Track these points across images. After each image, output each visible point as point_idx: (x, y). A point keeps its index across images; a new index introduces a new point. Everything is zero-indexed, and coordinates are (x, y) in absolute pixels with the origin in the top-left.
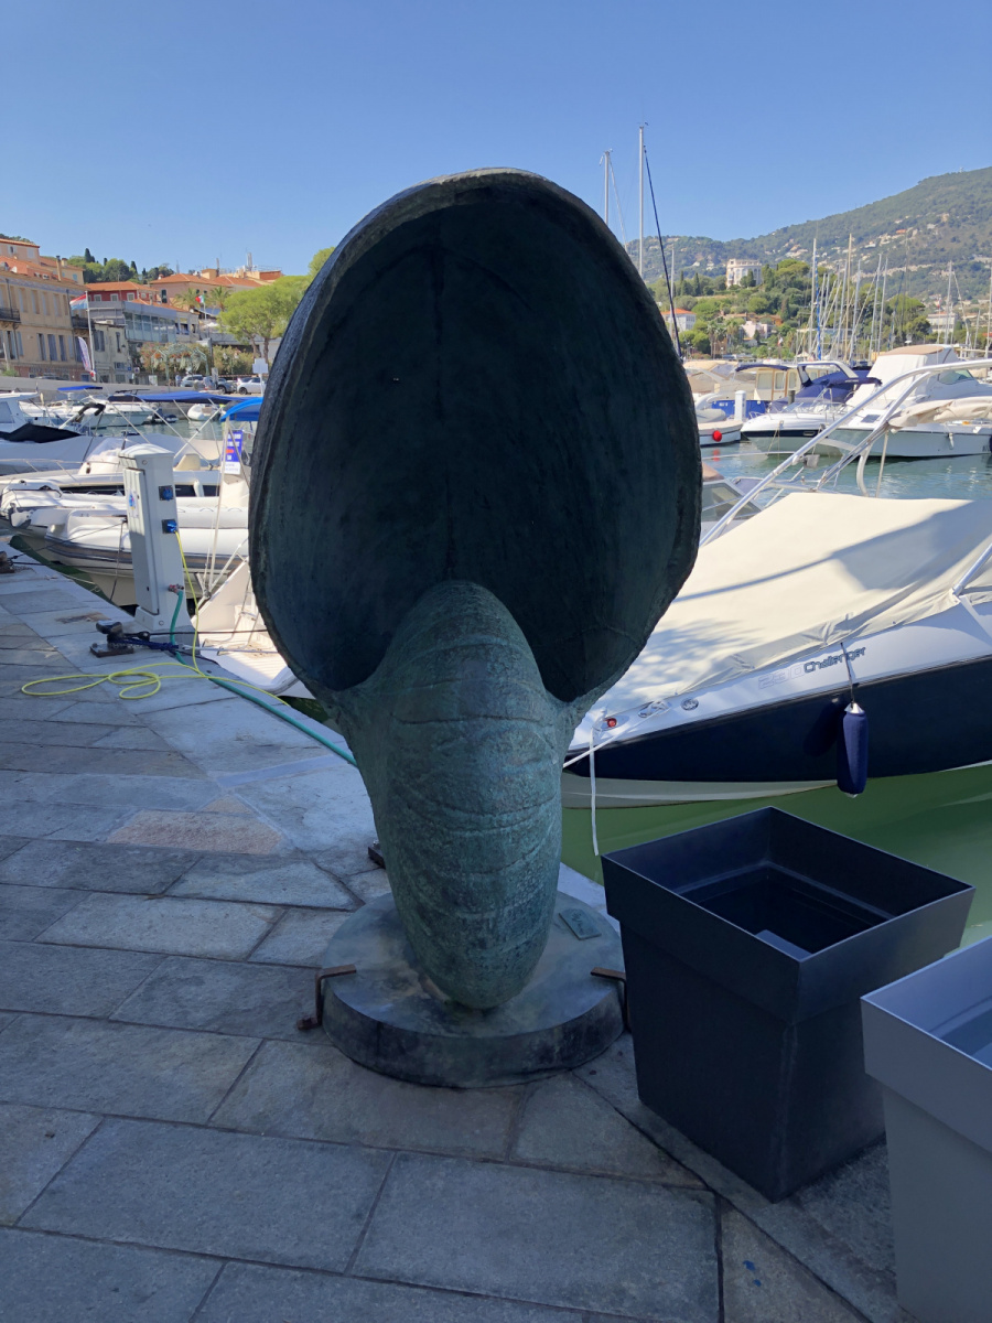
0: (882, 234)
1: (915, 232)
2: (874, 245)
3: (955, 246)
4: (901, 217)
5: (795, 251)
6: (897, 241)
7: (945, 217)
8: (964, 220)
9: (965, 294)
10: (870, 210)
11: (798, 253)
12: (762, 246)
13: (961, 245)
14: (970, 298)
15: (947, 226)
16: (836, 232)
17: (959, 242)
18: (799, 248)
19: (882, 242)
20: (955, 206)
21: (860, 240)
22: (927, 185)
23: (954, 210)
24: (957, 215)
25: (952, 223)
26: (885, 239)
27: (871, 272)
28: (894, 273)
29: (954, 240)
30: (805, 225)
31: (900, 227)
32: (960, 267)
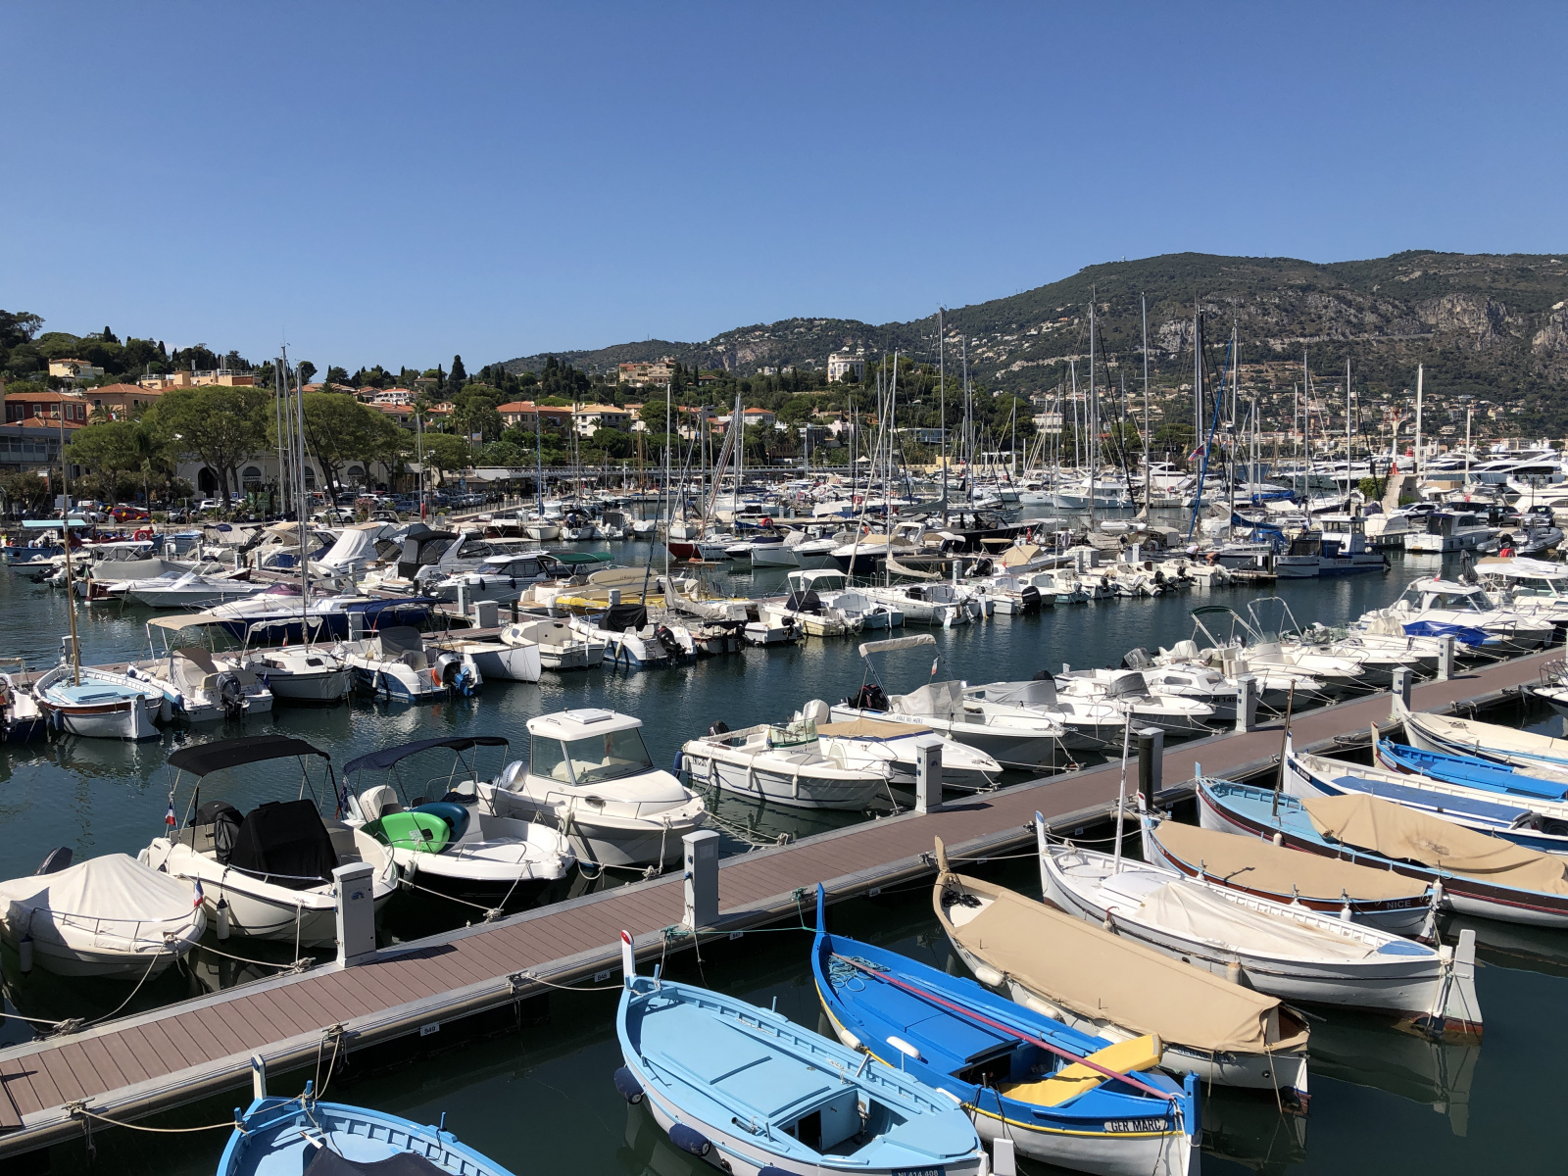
0: (1044, 321)
1: (1076, 321)
2: (1035, 333)
3: (1117, 336)
4: (1063, 305)
5: (954, 337)
6: (1058, 329)
7: (1106, 307)
8: (1125, 311)
9: (1130, 386)
10: (1030, 297)
11: (956, 339)
12: (918, 331)
13: (1124, 335)
14: (1134, 391)
15: (1107, 316)
16: (997, 318)
17: (1121, 332)
18: (957, 334)
19: (1044, 330)
20: (1116, 296)
21: (1021, 326)
22: (1090, 273)
23: (1115, 300)
24: (1118, 305)
25: (1113, 312)
26: (1047, 327)
27: (1032, 361)
28: (1056, 363)
29: (1116, 330)
30: (964, 309)
31: (1062, 314)
32: (1124, 357)
